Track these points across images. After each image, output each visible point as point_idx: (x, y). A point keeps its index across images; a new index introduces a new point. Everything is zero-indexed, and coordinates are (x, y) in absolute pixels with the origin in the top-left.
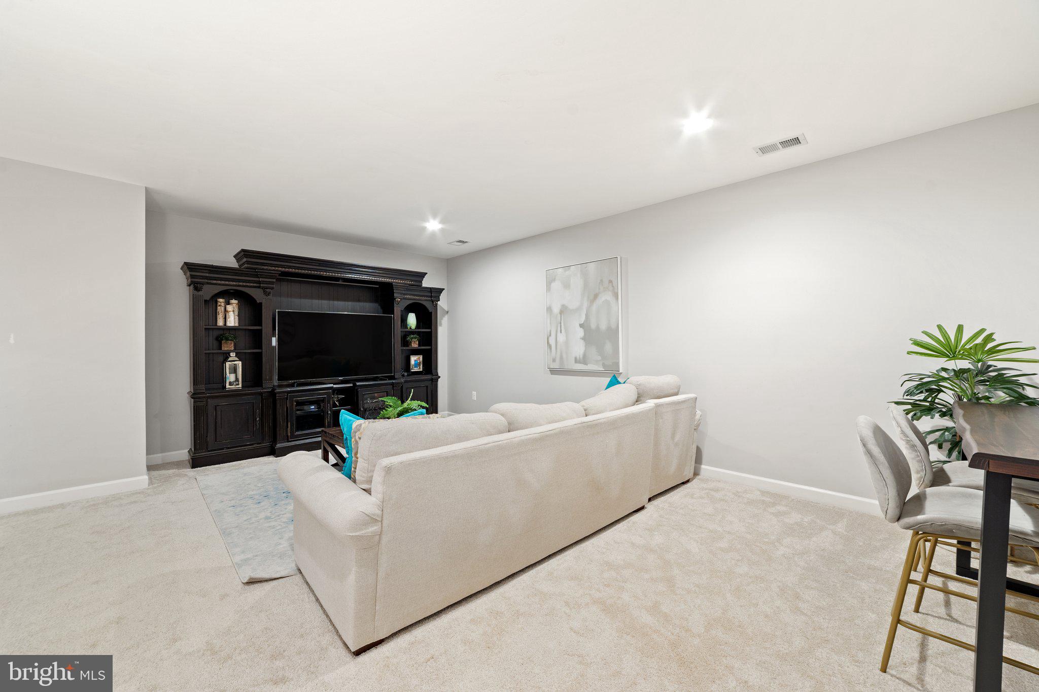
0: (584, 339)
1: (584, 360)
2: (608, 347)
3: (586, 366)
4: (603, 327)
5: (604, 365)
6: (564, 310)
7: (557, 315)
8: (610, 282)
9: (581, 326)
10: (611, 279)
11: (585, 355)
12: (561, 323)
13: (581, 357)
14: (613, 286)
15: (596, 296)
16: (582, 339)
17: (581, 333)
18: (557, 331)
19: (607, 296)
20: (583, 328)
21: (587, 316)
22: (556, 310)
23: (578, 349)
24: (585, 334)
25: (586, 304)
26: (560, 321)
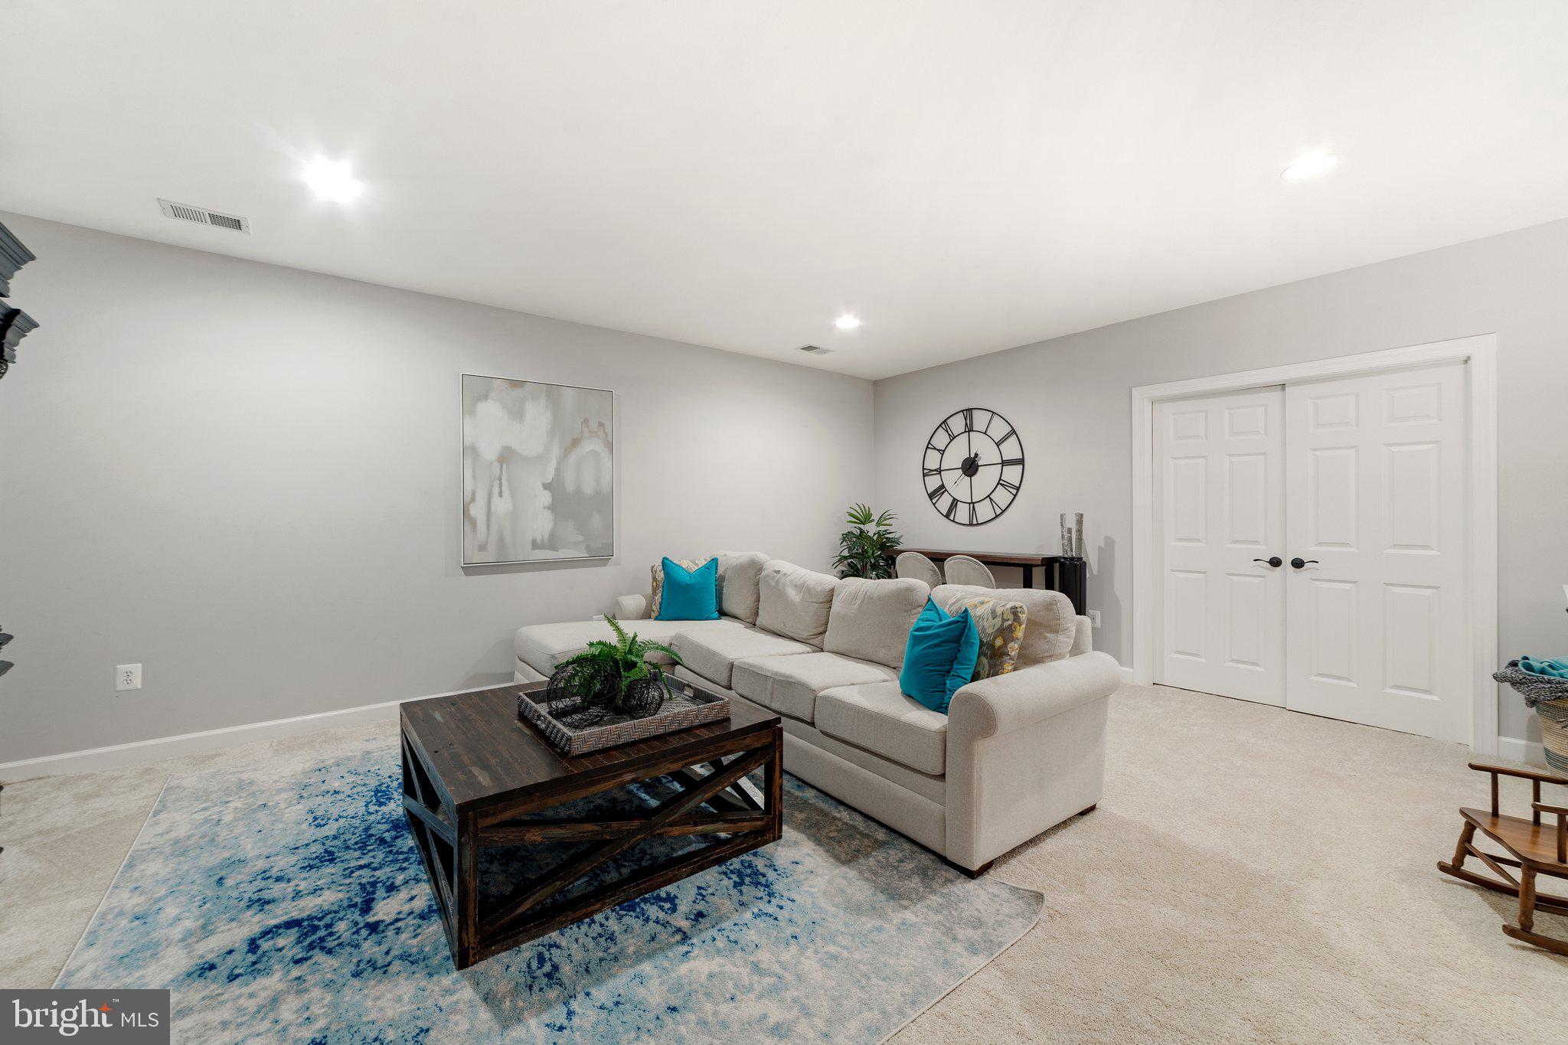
0: (551, 508)
1: (552, 543)
2: (596, 521)
3: (555, 552)
4: (588, 489)
5: (588, 549)
6: (507, 456)
7: (492, 463)
8: (601, 425)
9: (546, 486)
10: (603, 421)
11: (553, 535)
12: (500, 479)
13: (546, 537)
14: (605, 432)
15: (576, 442)
16: (549, 508)
17: (546, 498)
18: (490, 495)
19: (592, 446)
20: (550, 492)
21: (558, 470)
22: (489, 452)
23: (541, 524)
24: (553, 501)
25: (555, 452)
26: (498, 474)
